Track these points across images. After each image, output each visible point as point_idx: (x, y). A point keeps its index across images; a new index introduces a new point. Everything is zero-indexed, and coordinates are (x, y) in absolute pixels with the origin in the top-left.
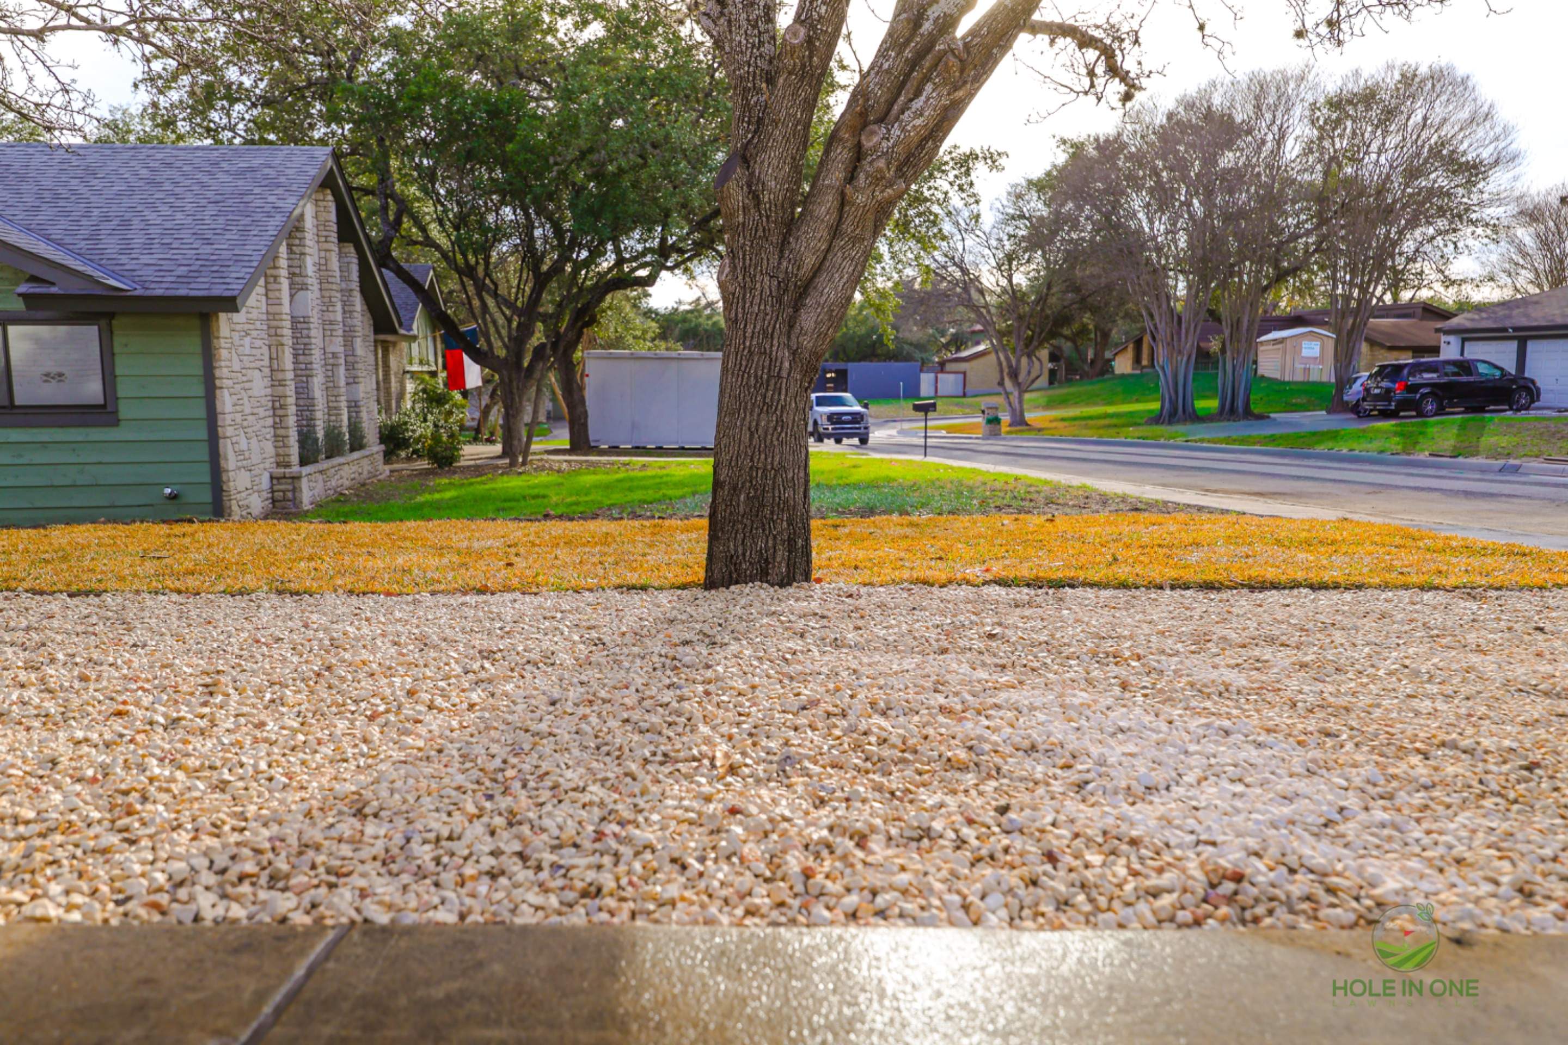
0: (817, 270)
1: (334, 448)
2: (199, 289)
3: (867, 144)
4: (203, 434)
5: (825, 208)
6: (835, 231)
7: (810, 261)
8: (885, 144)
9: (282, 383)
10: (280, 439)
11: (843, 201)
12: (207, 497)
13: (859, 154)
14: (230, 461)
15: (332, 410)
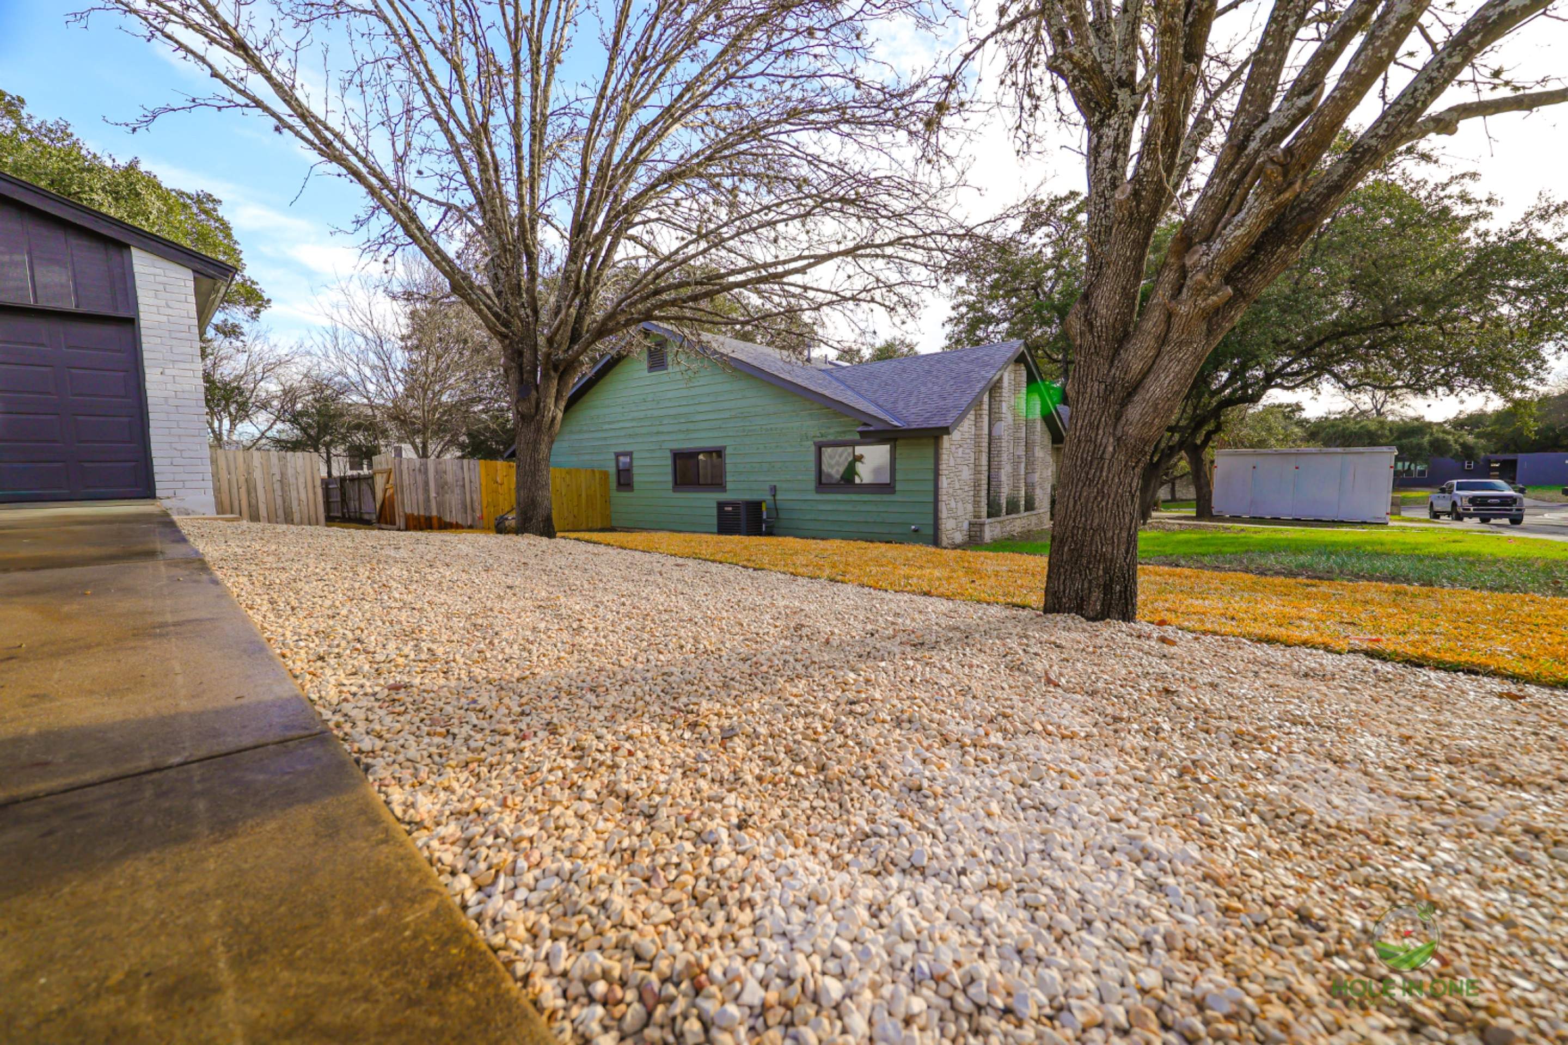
0: (1145, 374)
2: (934, 423)
4: (931, 499)
5: (1152, 324)
6: (1163, 340)
7: (1137, 367)
8: (1204, 259)
9: (979, 473)
10: (976, 503)
11: (1170, 316)
12: (930, 531)
13: (1183, 273)
14: (944, 514)
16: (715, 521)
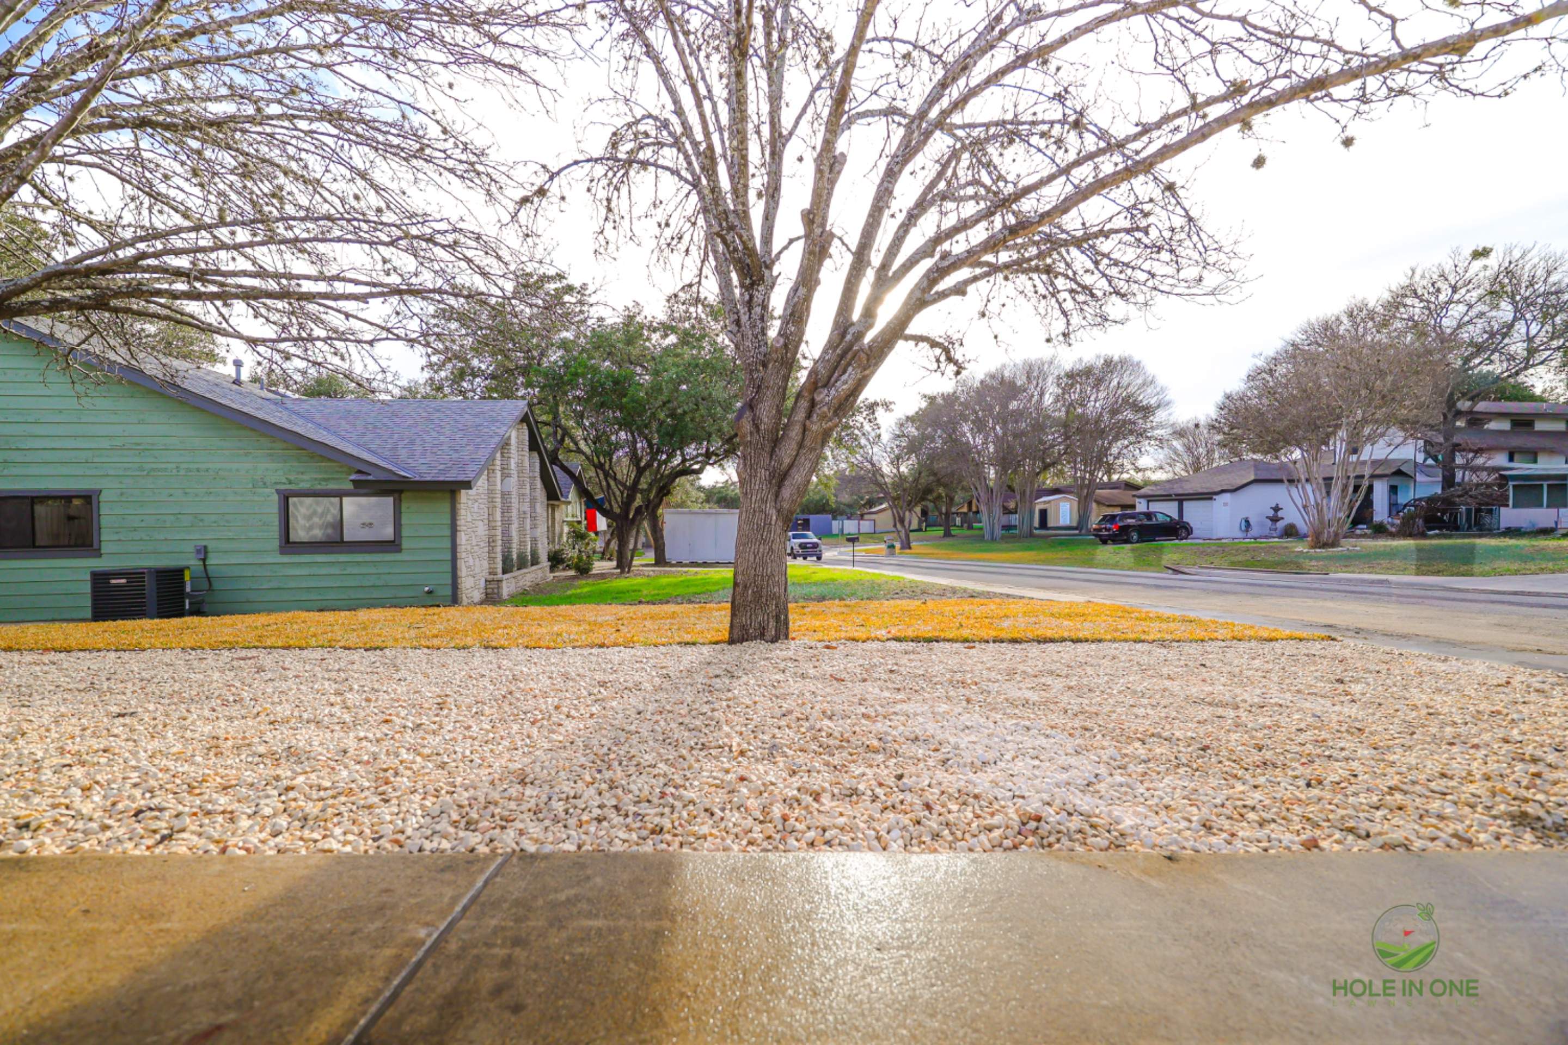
0: (791, 466)
1: (522, 564)
2: (451, 476)
3: (818, 398)
4: (449, 557)
5: (795, 432)
6: (801, 445)
7: (787, 461)
8: (827, 399)
9: (494, 528)
10: (492, 559)
11: (805, 429)
12: (448, 592)
13: (813, 404)
14: (463, 571)
15: (522, 543)
16: (88, 602)
